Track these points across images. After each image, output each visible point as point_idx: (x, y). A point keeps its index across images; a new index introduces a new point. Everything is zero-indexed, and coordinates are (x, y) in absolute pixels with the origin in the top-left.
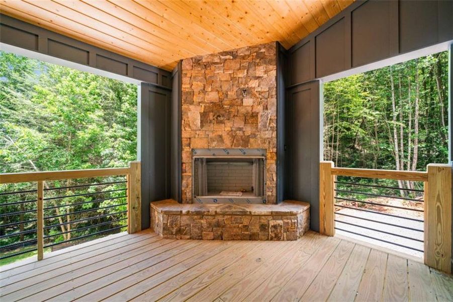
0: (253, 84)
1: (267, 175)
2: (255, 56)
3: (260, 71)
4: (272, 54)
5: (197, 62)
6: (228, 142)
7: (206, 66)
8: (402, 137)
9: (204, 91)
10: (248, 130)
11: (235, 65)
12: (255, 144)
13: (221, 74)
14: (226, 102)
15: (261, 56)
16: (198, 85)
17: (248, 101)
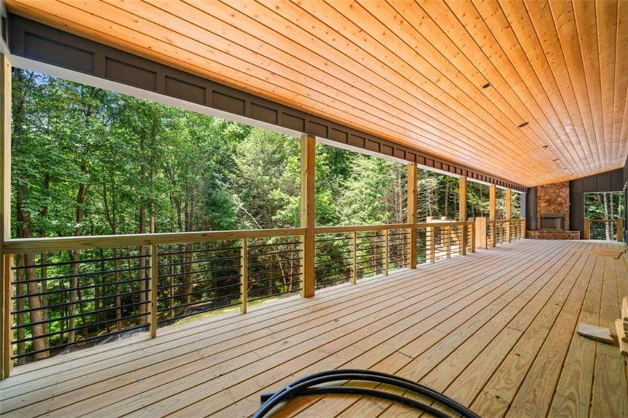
0: (561, 194)
1: (565, 222)
2: (562, 185)
3: (564, 190)
4: (568, 185)
5: (542, 187)
6: (553, 212)
7: (546, 188)
8: (611, 199)
9: (545, 196)
10: (560, 208)
11: (555, 188)
12: (562, 212)
13: (551, 191)
14: (552, 199)
15: (564, 185)
16: (542, 194)
17: (559, 199)
